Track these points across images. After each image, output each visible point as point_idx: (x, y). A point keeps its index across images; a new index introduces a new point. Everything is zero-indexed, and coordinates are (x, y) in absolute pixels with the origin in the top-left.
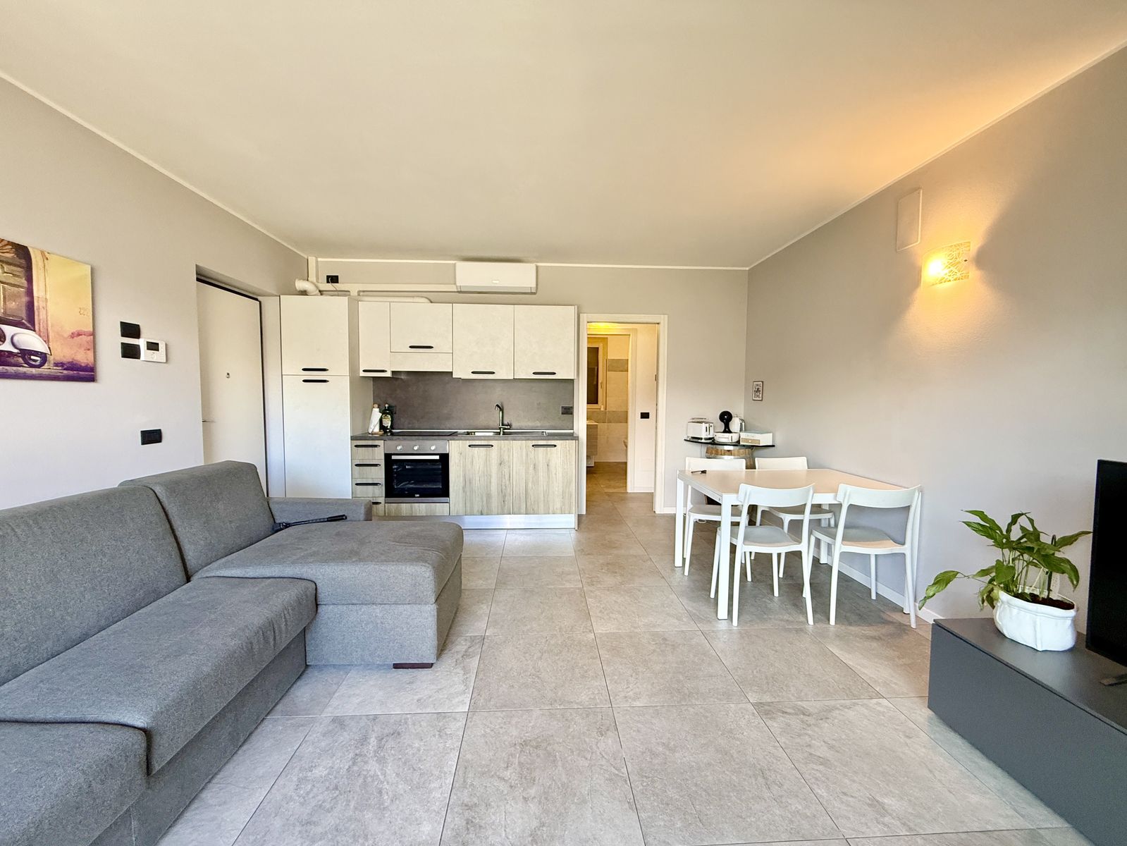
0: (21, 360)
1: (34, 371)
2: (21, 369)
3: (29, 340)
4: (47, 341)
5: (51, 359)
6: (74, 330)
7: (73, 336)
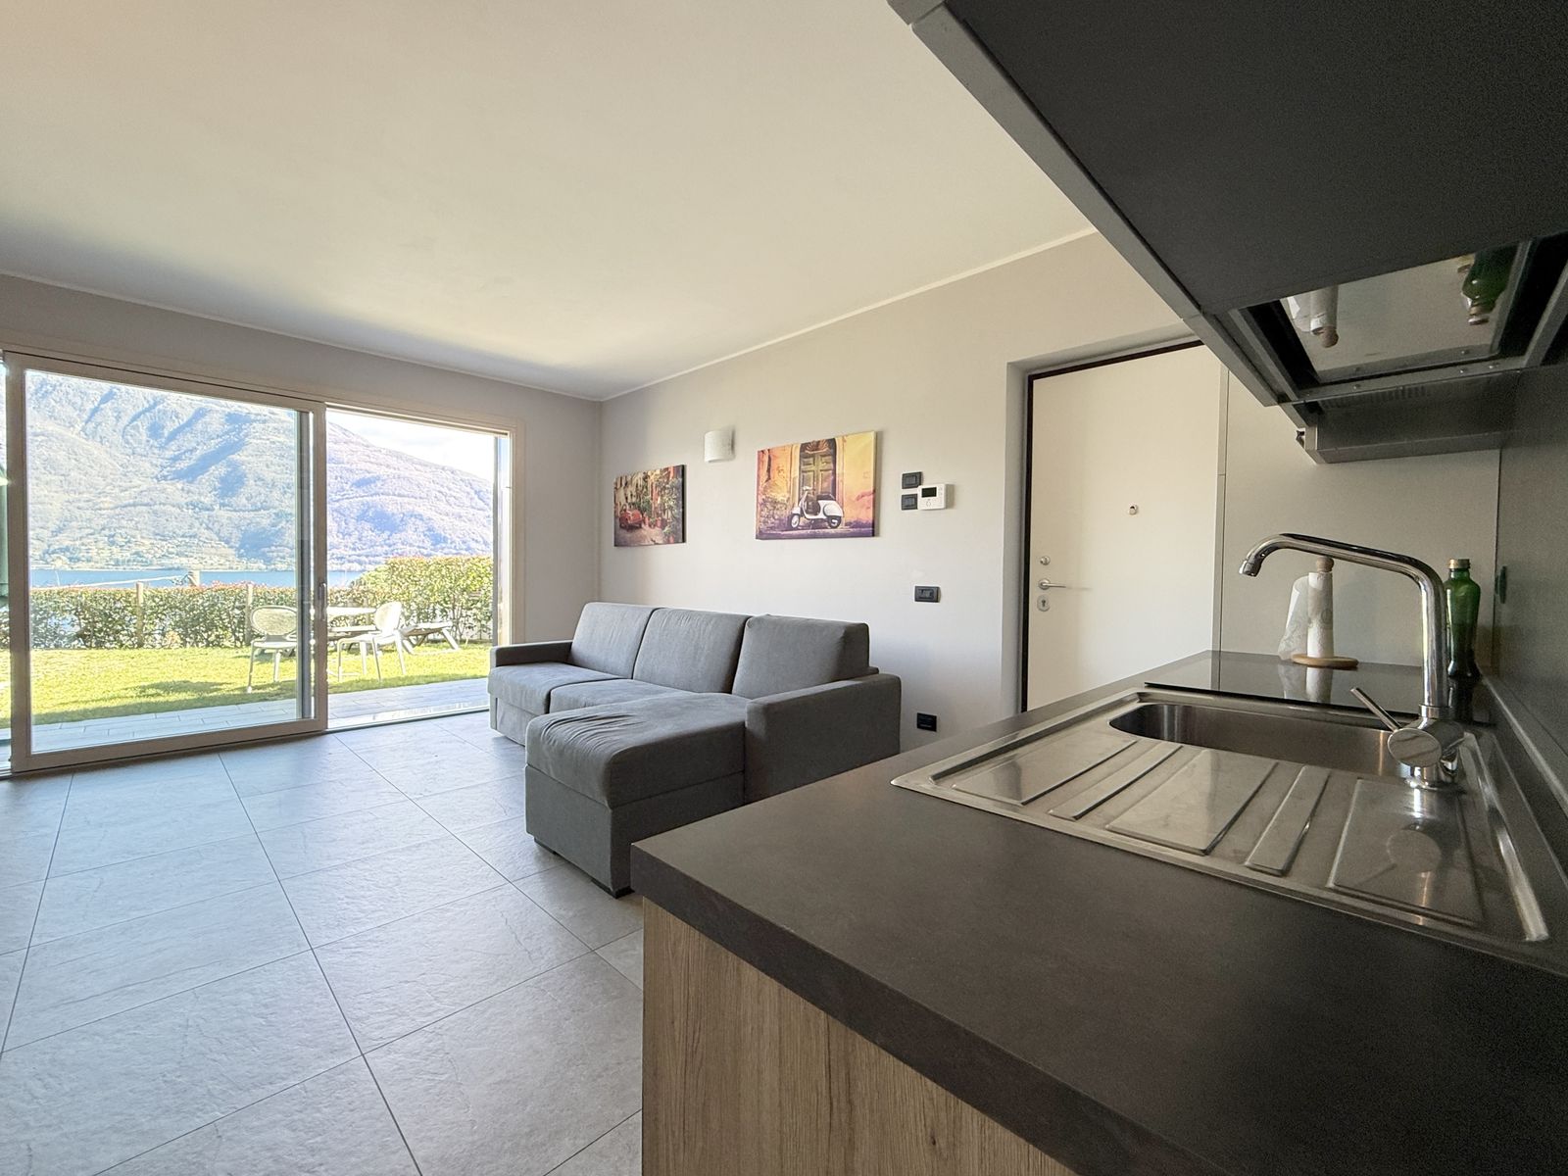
0: (827, 524)
1: (833, 531)
2: (826, 531)
3: (831, 508)
4: (842, 507)
5: (843, 520)
6: (859, 493)
7: (858, 499)
